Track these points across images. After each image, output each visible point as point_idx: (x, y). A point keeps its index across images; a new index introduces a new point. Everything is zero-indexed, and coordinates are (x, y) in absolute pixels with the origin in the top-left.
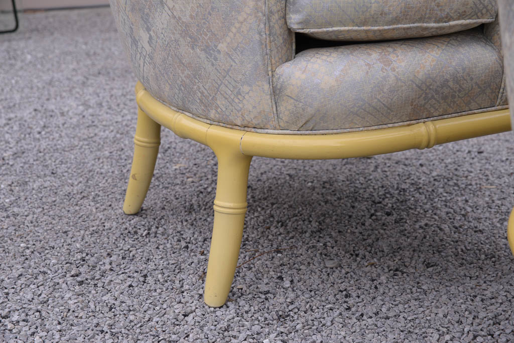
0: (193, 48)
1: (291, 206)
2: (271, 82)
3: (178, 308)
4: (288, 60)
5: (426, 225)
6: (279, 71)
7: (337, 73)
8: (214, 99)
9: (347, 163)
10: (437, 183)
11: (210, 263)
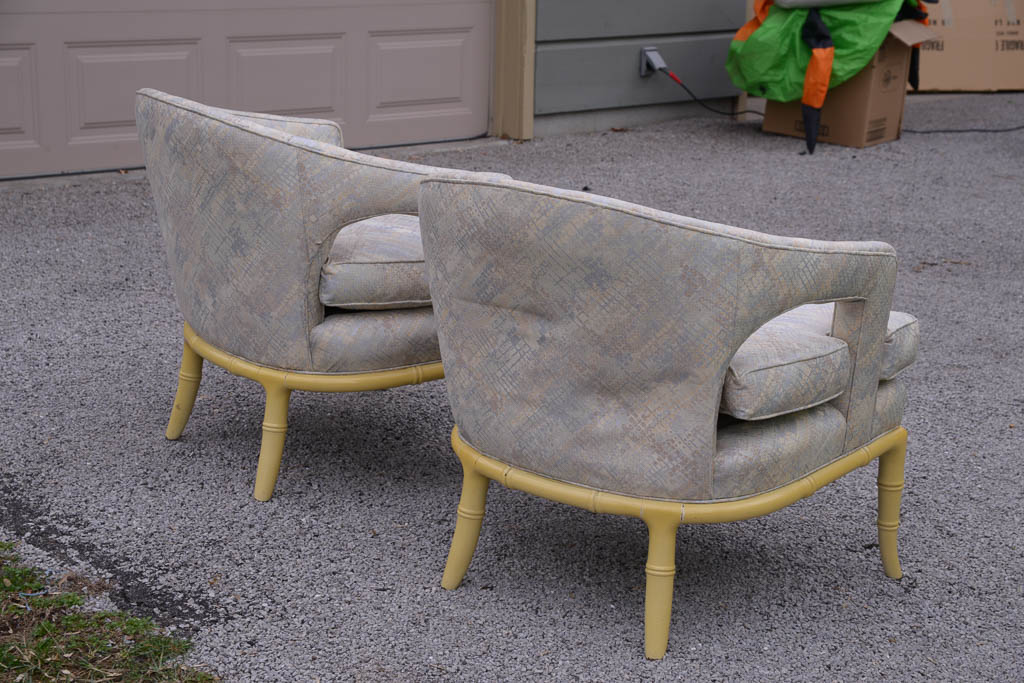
0: (251, 313)
1: (313, 433)
2: (308, 339)
3: (235, 503)
4: (319, 323)
5: (428, 447)
6: (314, 331)
7: (354, 333)
8: (266, 348)
9: (363, 395)
10: (443, 413)
11: (258, 469)
